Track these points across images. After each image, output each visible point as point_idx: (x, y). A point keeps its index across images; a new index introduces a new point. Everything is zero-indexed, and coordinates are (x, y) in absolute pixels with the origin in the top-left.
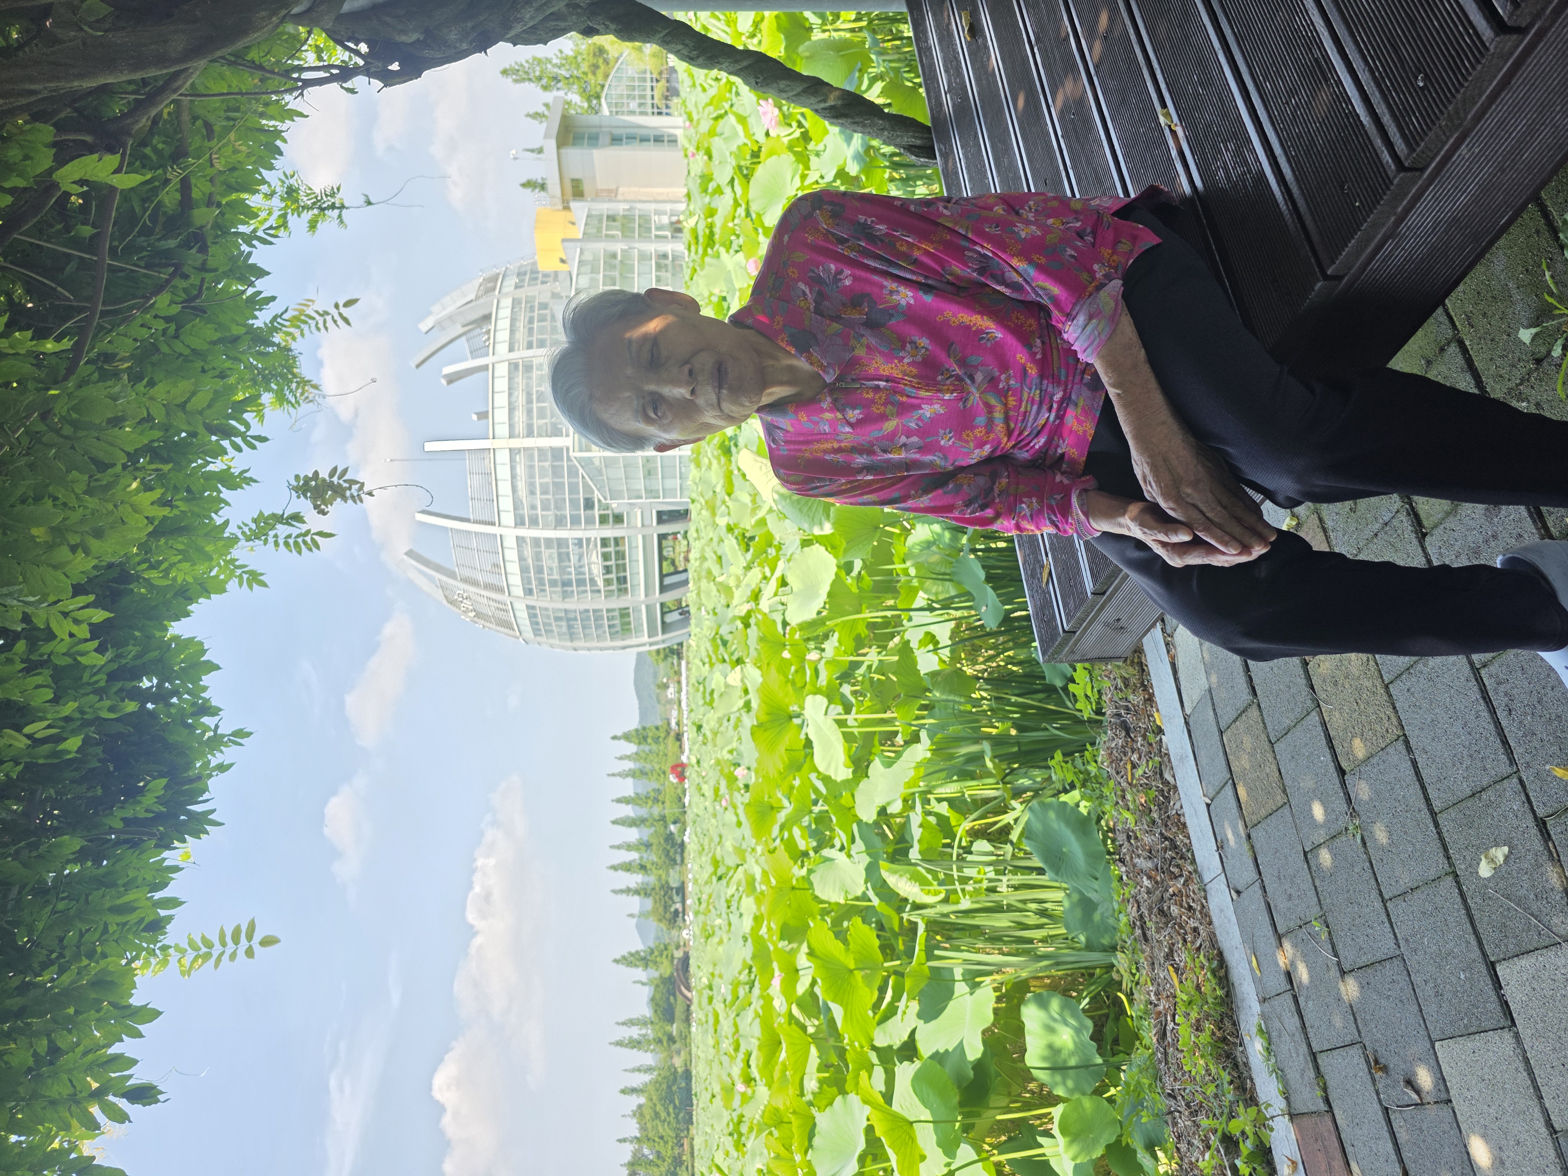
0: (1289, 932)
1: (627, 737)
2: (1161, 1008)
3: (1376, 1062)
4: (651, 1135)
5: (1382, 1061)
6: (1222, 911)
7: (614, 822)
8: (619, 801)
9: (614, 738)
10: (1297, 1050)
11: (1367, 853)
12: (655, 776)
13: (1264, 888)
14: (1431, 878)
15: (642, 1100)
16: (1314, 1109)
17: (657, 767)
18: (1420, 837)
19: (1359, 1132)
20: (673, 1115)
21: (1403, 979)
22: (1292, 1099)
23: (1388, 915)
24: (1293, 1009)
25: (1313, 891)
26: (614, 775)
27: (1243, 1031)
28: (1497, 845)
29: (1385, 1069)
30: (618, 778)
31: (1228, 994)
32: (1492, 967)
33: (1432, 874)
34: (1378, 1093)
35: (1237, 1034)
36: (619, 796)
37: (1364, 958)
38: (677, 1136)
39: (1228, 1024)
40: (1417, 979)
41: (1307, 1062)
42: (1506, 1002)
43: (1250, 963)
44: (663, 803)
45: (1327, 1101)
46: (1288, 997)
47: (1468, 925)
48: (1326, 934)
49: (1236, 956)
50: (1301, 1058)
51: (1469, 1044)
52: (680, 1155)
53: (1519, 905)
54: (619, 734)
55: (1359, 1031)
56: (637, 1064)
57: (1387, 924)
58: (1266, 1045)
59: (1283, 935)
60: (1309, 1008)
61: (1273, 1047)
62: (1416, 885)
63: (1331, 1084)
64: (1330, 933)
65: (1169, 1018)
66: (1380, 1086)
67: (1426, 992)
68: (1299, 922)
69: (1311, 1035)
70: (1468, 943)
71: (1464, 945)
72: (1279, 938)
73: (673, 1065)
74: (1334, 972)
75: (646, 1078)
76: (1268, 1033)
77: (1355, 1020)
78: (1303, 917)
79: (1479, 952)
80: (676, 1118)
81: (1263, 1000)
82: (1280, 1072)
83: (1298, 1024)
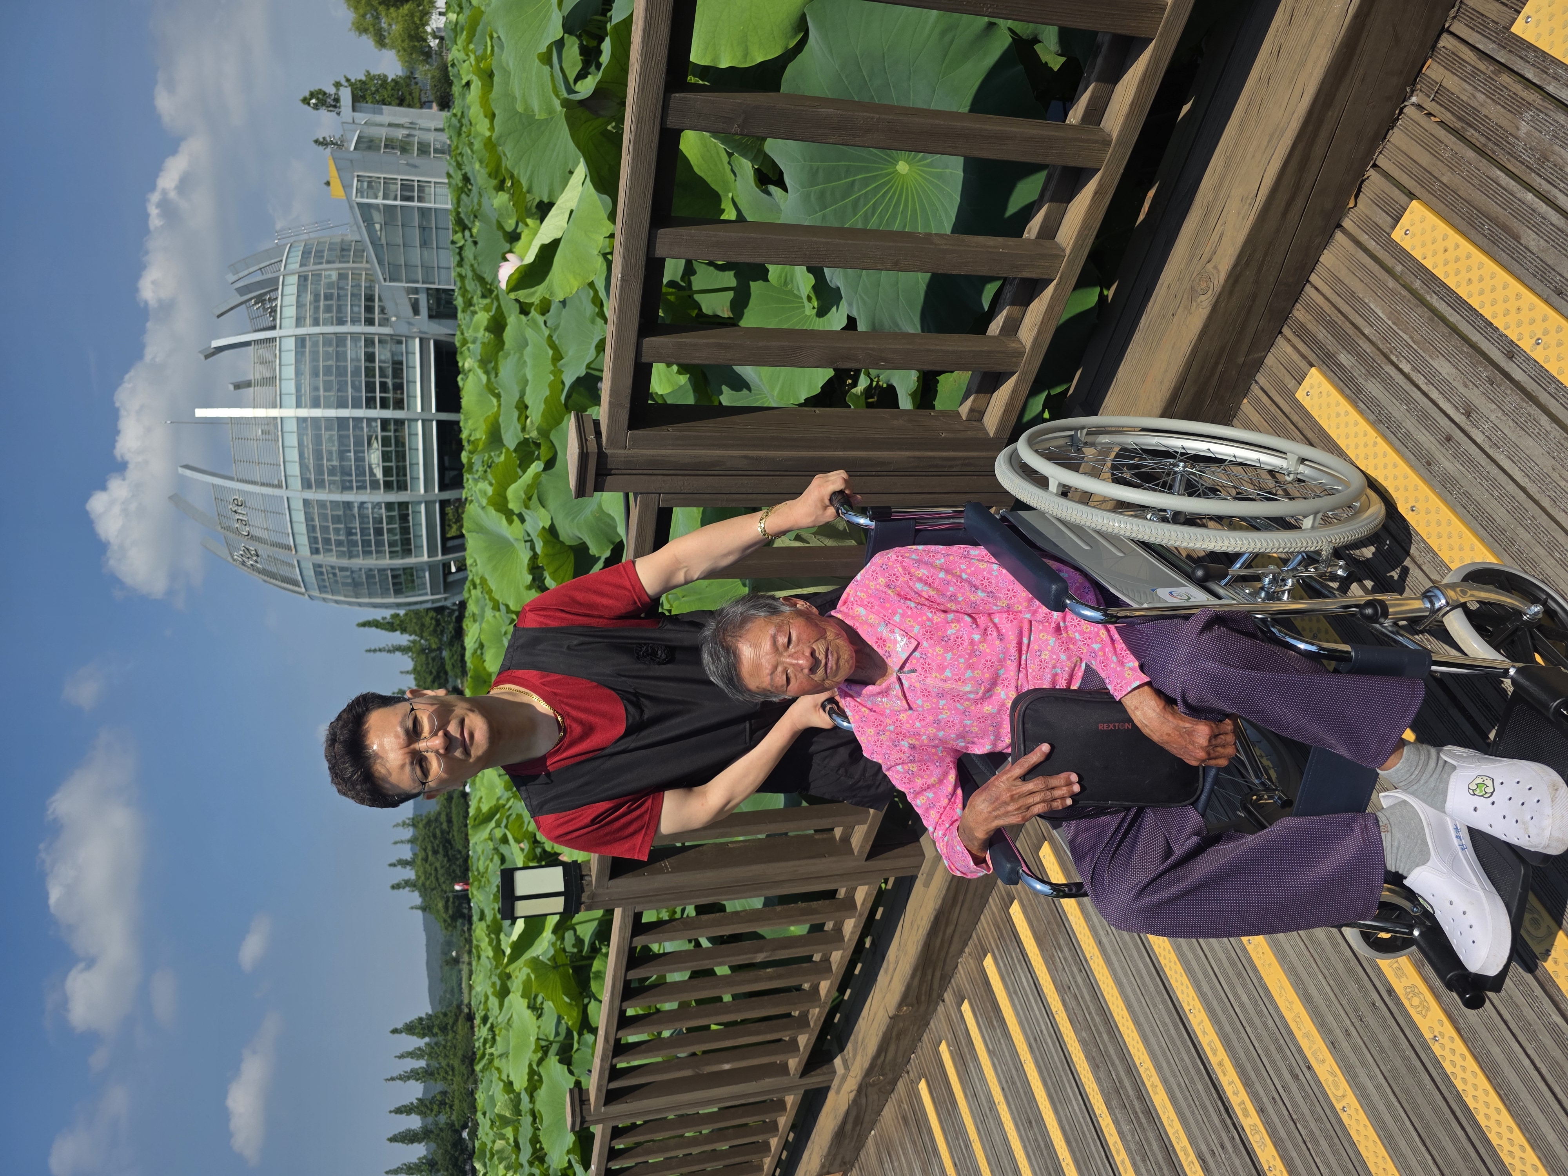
1: (410, 1029)
7: (393, 1139)
8: (399, 1111)
9: (395, 1031)
12: (442, 1074)
17: (444, 1063)
26: (392, 1079)
30: (399, 1082)
36: (399, 1104)
44: (451, 1107)
54: (400, 1026)
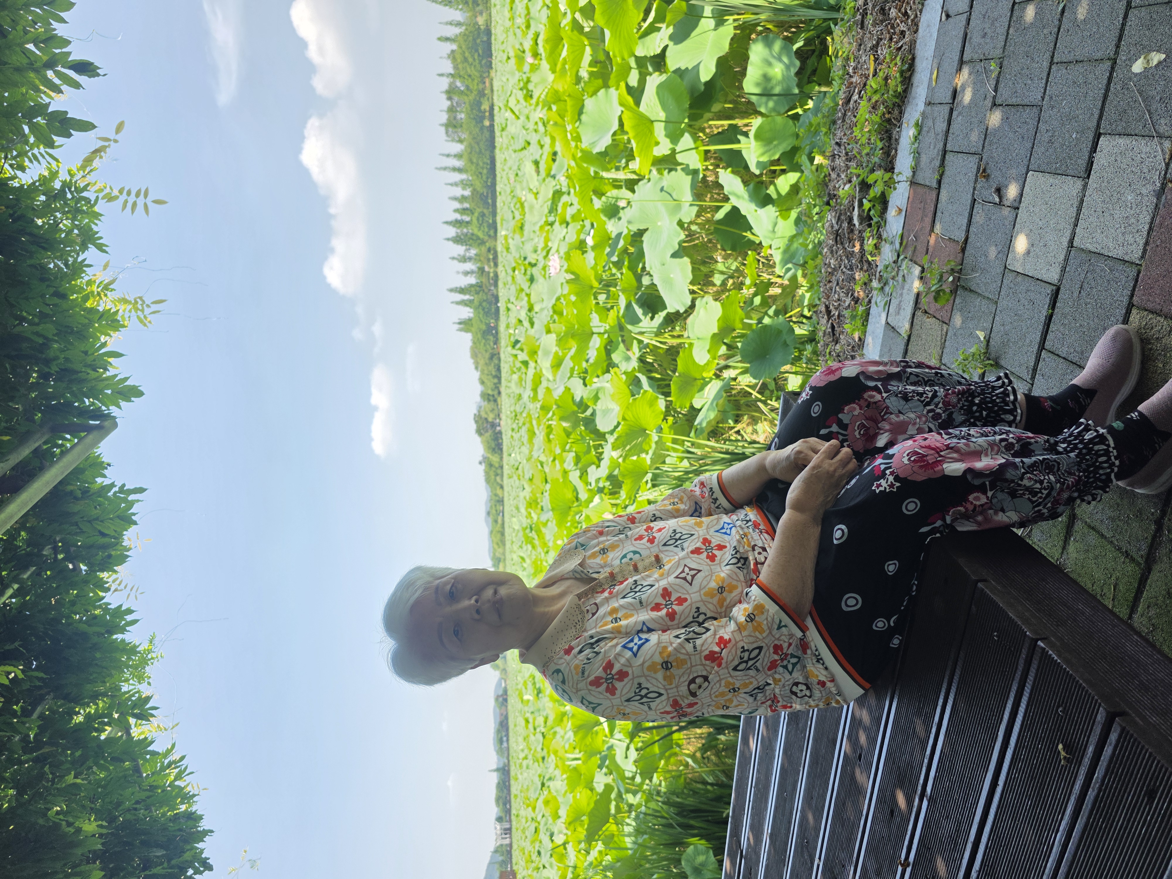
0: (971, 61)
2: (854, 80)
3: (984, 171)
4: (462, 73)
5: (988, 171)
6: (928, 26)
10: (935, 144)
11: (1060, 21)
13: (968, 21)
14: (1095, 58)
15: (454, 47)
16: (928, 184)
18: (1107, 23)
19: (950, 207)
20: (477, 61)
21: (1032, 123)
22: (917, 173)
23: (1049, 74)
24: (946, 118)
25: (1004, 37)
27: (904, 120)
28: (1158, 51)
29: (987, 177)
31: (905, 91)
32: (1098, 136)
33: (1098, 55)
34: (974, 189)
35: (899, 119)
37: (1014, 100)
38: (481, 76)
39: (896, 112)
40: (1042, 127)
41: (938, 155)
42: (1092, 162)
43: (932, 74)
45: (939, 182)
46: (947, 108)
47: (1100, 103)
48: (997, 73)
49: (924, 64)
50: (936, 151)
51: (1051, 179)
52: (483, 90)
53: (1144, 101)
55: (983, 147)
56: (450, 19)
57: (1044, 81)
58: (916, 134)
59: (966, 62)
60: (958, 120)
61: (920, 137)
62: (1081, 59)
63: (947, 173)
64: (1000, 73)
65: (856, 90)
66: (978, 186)
67: (1043, 137)
68: (982, 57)
69: (950, 139)
70: (1092, 114)
71: (1089, 115)
72: (961, 63)
73: (476, 23)
74: (988, 103)
75: (457, 30)
76: (921, 127)
77: (985, 138)
78: (987, 53)
79: (1095, 124)
80: (480, 63)
81: (929, 104)
82: (917, 154)
83: (944, 129)
